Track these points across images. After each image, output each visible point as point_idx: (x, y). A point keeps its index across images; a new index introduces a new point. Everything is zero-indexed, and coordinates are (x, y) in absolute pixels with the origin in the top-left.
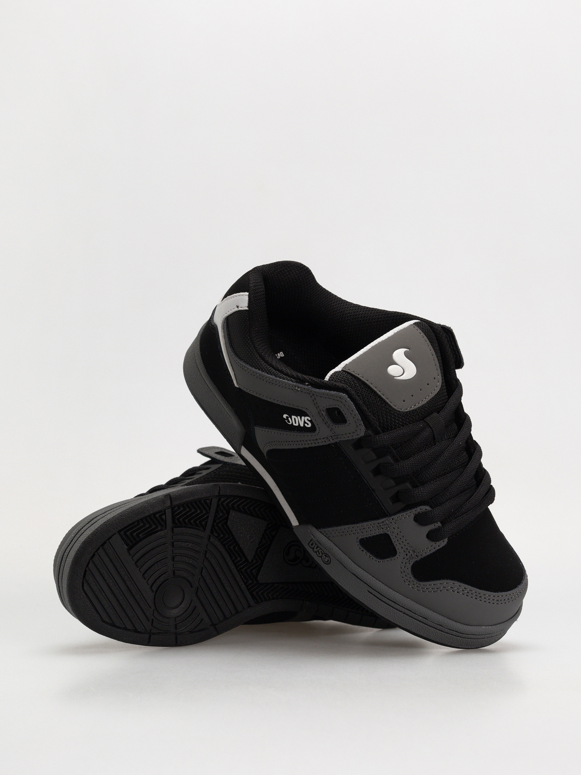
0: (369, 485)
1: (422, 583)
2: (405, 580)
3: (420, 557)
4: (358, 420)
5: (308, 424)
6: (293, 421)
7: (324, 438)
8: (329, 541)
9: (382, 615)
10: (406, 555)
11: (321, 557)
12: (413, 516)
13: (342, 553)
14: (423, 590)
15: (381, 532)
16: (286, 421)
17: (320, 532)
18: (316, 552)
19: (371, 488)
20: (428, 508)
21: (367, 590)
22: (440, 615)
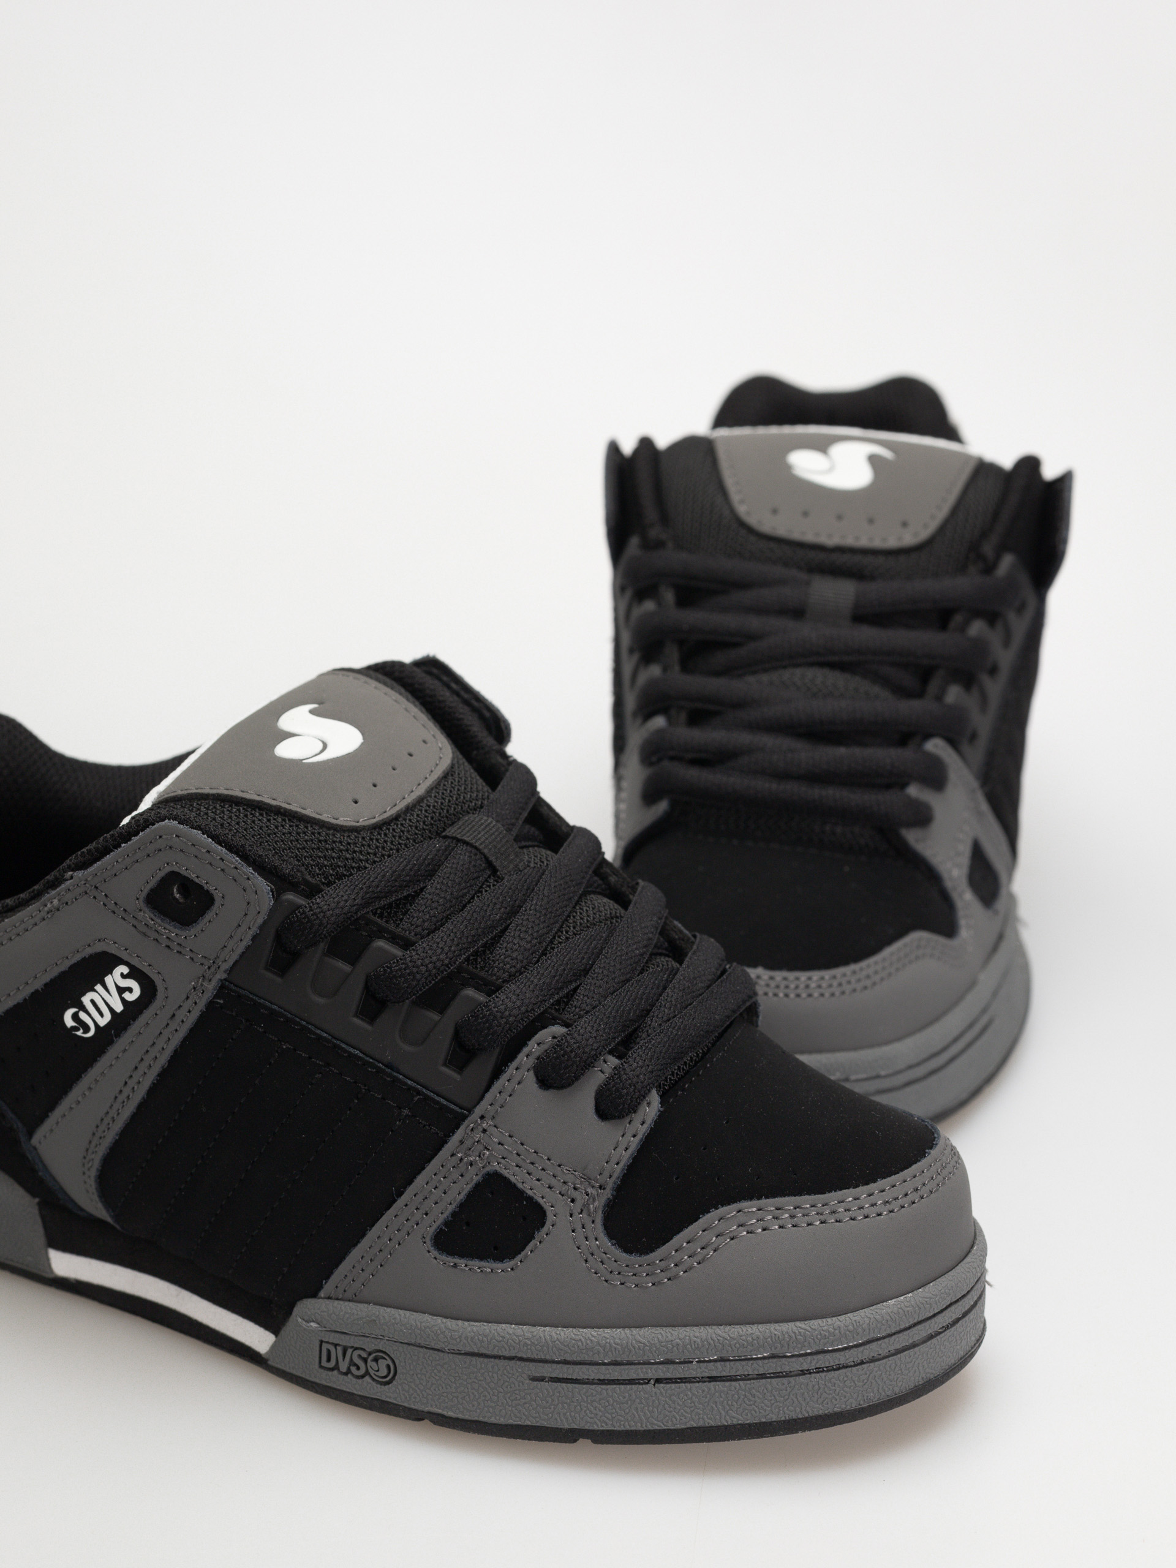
0: (371, 1058)
1: (656, 1256)
2: (609, 1276)
3: (610, 1184)
4: (236, 868)
5: (130, 990)
6: (93, 1015)
7: (188, 998)
8: (361, 1306)
9: (605, 1428)
10: (573, 1201)
11: (367, 1373)
12: (530, 1077)
13: (408, 1313)
14: (668, 1274)
15: (473, 1177)
16: (80, 1033)
17: (329, 1298)
18: (348, 1372)
19: (379, 1062)
20: (558, 1030)
21: (525, 1376)
22: (753, 1324)
